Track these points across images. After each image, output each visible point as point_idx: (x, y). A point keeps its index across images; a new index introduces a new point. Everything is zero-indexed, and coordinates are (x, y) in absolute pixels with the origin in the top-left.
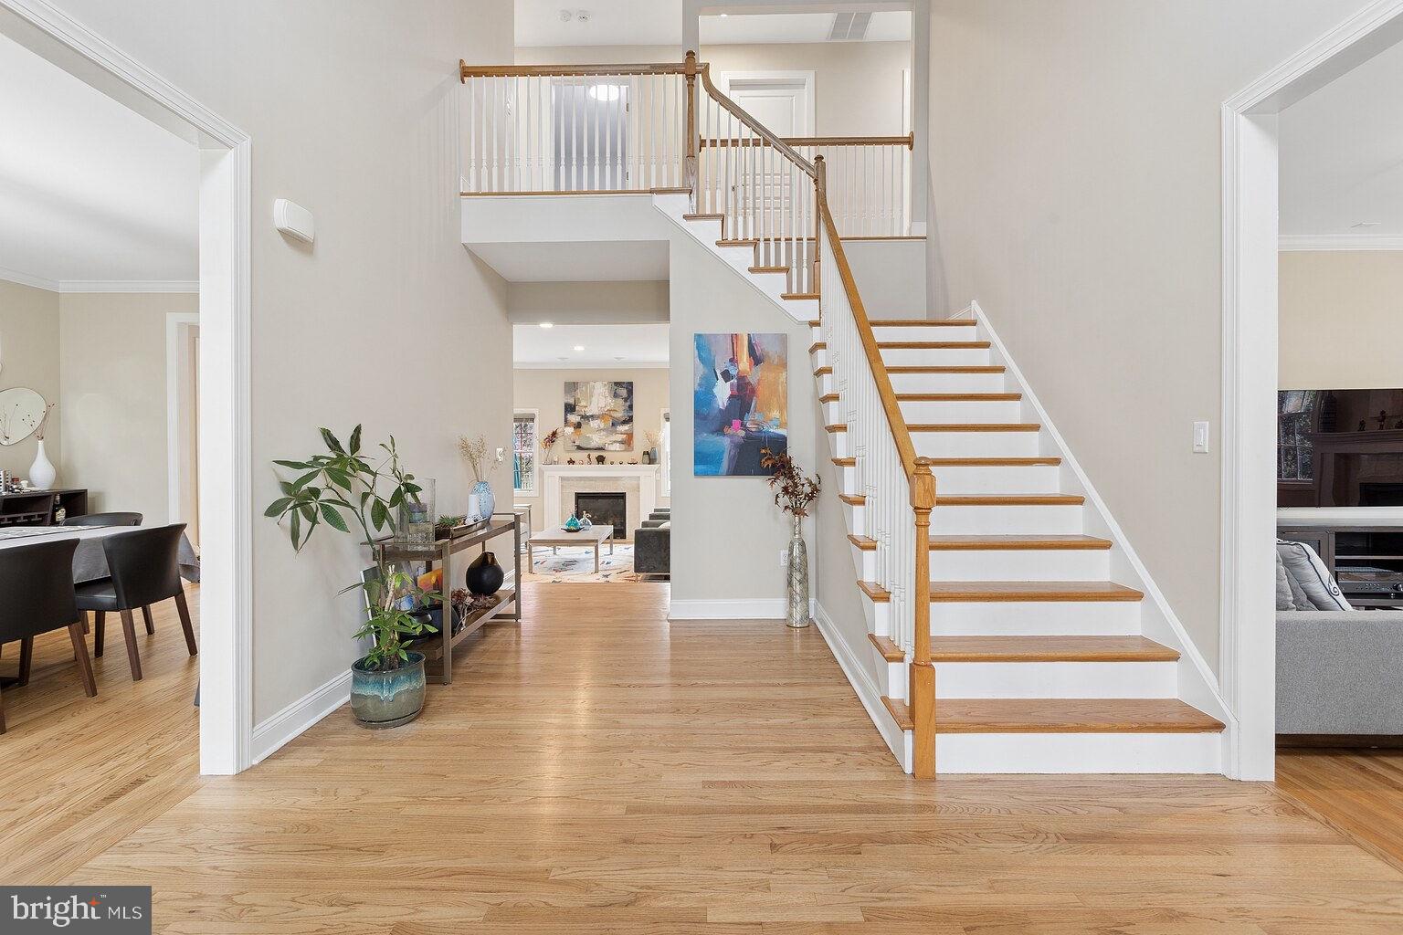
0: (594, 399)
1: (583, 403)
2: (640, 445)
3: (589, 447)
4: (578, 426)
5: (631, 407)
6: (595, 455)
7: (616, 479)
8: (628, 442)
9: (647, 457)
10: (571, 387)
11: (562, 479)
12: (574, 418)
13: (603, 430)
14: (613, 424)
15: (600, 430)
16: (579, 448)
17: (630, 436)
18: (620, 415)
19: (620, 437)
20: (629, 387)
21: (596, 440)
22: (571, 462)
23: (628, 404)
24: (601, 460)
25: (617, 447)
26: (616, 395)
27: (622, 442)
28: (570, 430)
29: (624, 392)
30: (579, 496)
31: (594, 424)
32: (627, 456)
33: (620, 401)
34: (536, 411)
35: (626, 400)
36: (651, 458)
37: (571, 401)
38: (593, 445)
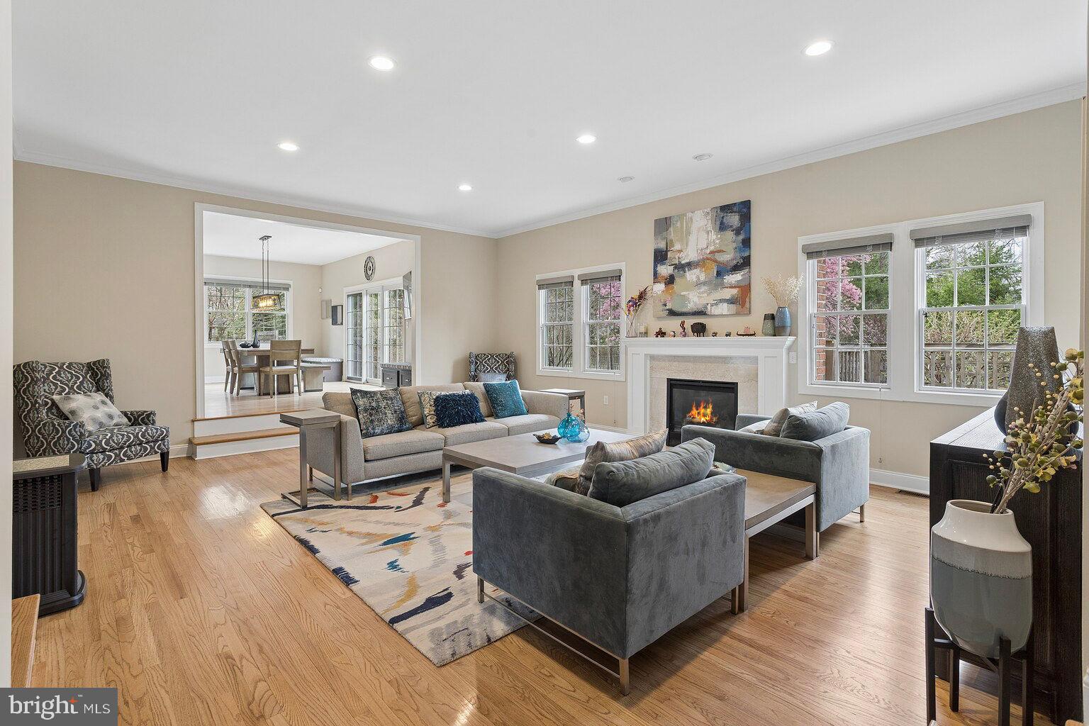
0: (692, 238)
1: (677, 247)
2: (761, 303)
3: (684, 310)
4: (670, 281)
5: (747, 243)
6: (690, 322)
7: (724, 360)
8: (742, 300)
9: (769, 323)
10: (663, 225)
11: (653, 358)
12: (665, 270)
13: (704, 283)
14: (719, 274)
15: (699, 284)
16: (672, 313)
17: (745, 289)
18: (728, 257)
19: (728, 293)
20: (744, 210)
21: (695, 300)
22: (661, 334)
23: (741, 237)
24: (700, 330)
25: (724, 308)
26: (722, 227)
27: (731, 301)
28: (660, 287)
29: (734, 220)
30: (673, 384)
31: (692, 275)
32: (741, 323)
33: (730, 235)
34: (622, 266)
35: (738, 232)
36: (777, 324)
37: (662, 245)
38: (690, 307)
